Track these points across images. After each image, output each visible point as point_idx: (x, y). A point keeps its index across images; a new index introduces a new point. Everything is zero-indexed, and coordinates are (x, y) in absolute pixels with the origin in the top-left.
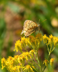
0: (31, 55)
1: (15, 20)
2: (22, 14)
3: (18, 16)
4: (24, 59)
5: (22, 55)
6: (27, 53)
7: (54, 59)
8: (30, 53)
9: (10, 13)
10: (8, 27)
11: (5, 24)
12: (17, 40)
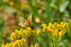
0: (22, 42)
1: (10, 18)
2: (15, 14)
3: (12, 16)
4: (17, 45)
5: (16, 42)
6: (19, 41)
7: (38, 45)
8: (21, 41)
9: (7, 14)
10: (6, 23)
11: (4, 21)
12: (12, 32)
